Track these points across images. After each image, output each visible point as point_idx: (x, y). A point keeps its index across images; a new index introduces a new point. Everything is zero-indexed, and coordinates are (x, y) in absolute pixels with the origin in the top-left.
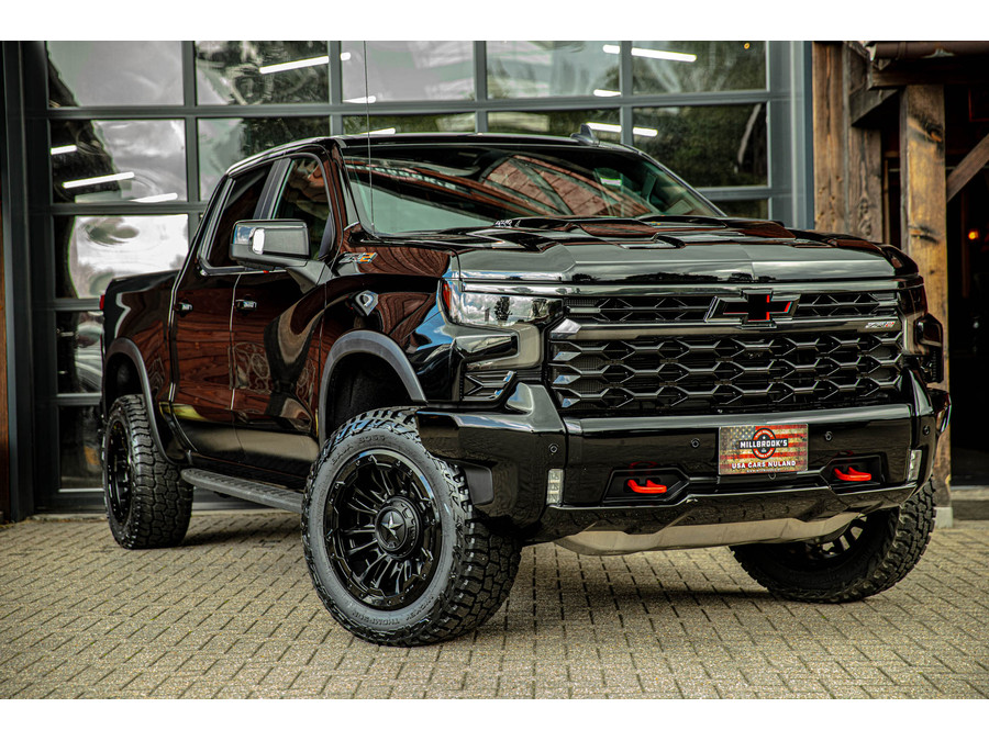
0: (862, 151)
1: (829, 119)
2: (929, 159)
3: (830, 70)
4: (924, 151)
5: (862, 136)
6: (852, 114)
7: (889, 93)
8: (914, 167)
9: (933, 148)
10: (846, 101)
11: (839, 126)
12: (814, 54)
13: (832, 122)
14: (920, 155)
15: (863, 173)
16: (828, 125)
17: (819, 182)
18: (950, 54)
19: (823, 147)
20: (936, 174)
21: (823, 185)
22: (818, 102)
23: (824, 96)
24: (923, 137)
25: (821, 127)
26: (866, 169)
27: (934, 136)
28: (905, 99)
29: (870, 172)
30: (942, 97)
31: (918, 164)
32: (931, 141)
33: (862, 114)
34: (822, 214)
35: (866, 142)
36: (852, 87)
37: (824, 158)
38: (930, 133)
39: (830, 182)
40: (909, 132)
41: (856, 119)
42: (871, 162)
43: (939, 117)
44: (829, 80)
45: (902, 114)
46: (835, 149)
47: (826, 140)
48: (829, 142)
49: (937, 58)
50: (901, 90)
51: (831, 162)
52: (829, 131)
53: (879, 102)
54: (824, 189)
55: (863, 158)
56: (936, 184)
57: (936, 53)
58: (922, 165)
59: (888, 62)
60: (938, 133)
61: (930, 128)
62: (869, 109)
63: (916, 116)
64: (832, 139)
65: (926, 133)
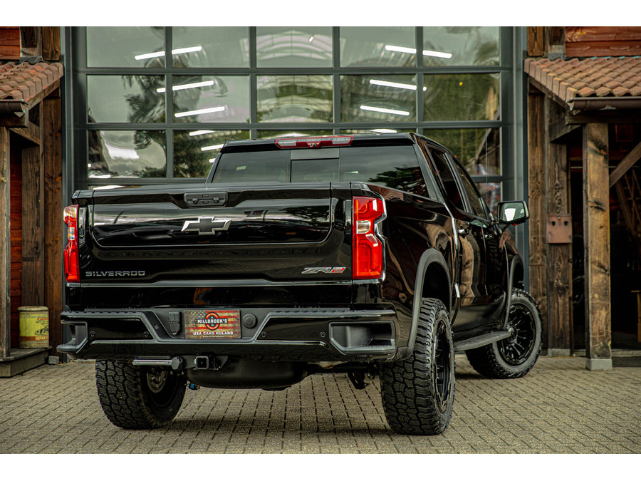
0: (556, 156)
1: (537, 137)
2: (600, 165)
3: (537, 110)
4: (597, 160)
5: (556, 148)
6: (550, 136)
7: (575, 127)
8: (591, 169)
9: (602, 158)
10: (546, 128)
11: (543, 142)
12: (528, 102)
13: (539, 140)
14: (595, 162)
15: (557, 169)
16: (536, 141)
17: (531, 173)
18: (614, 108)
19: (533, 153)
20: (604, 173)
21: (533, 175)
22: (530, 128)
23: (534, 125)
24: (596, 152)
25: (532, 142)
26: (558, 167)
27: (602, 152)
28: (585, 131)
29: (561, 169)
30: (607, 130)
31: (593, 167)
32: (601, 154)
33: (558, 137)
34: (533, 192)
35: (558, 152)
36: (551, 121)
37: (534, 160)
38: (600, 150)
39: (537, 174)
40: (588, 149)
41: (553, 139)
42: (561, 163)
43: (605, 140)
44: (537, 116)
45: (584, 139)
46: (540, 155)
47: (535, 150)
48: (536, 152)
49: (607, 110)
50: (584, 125)
51: (538, 163)
52: (537, 145)
53: (569, 131)
54: (533, 177)
55: (556, 161)
56: (604, 178)
57: (606, 108)
58: (596, 167)
59: (579, 111)
60: (605, 150)
61: (600, 147)
62: (562, 135)
63: (592, 140)
64: (538, 150)
65: (598, 150)
